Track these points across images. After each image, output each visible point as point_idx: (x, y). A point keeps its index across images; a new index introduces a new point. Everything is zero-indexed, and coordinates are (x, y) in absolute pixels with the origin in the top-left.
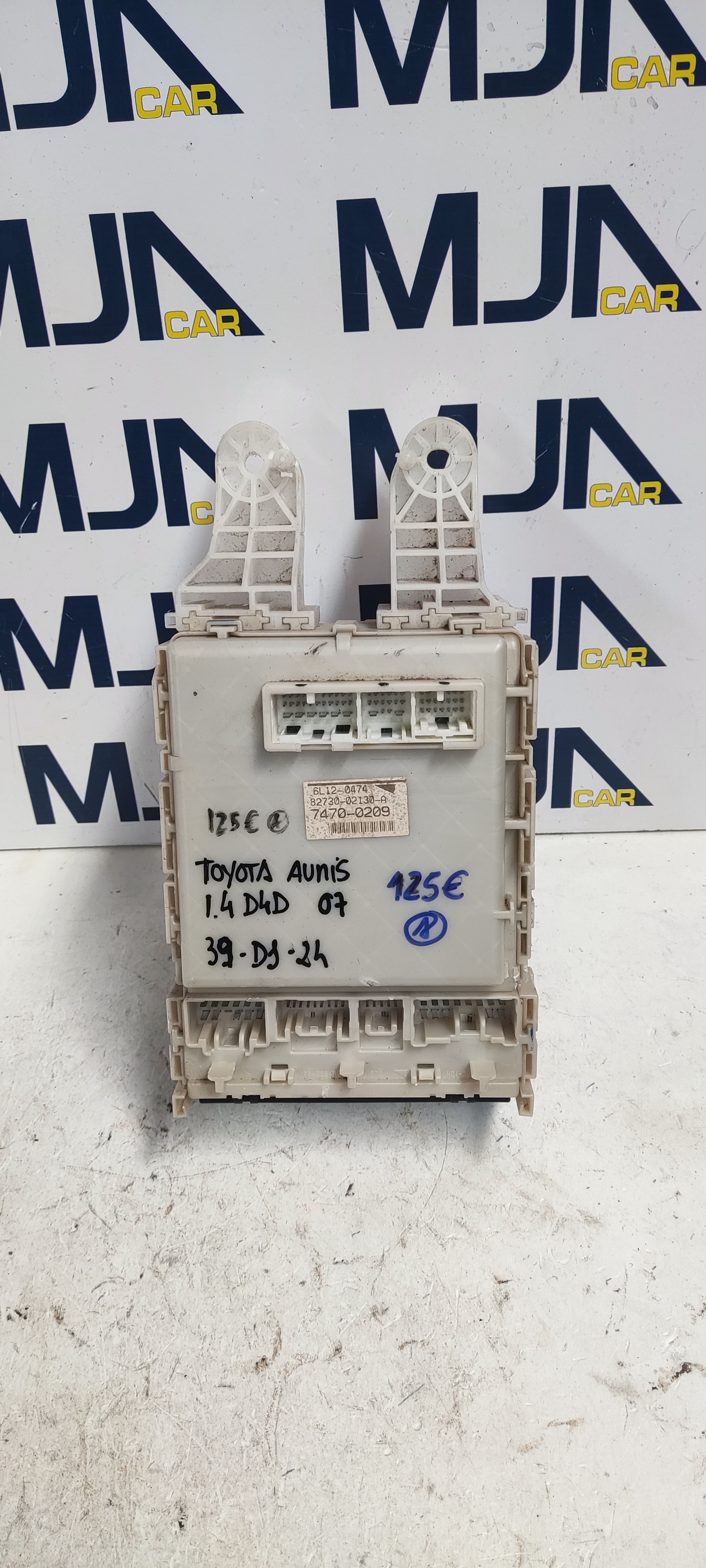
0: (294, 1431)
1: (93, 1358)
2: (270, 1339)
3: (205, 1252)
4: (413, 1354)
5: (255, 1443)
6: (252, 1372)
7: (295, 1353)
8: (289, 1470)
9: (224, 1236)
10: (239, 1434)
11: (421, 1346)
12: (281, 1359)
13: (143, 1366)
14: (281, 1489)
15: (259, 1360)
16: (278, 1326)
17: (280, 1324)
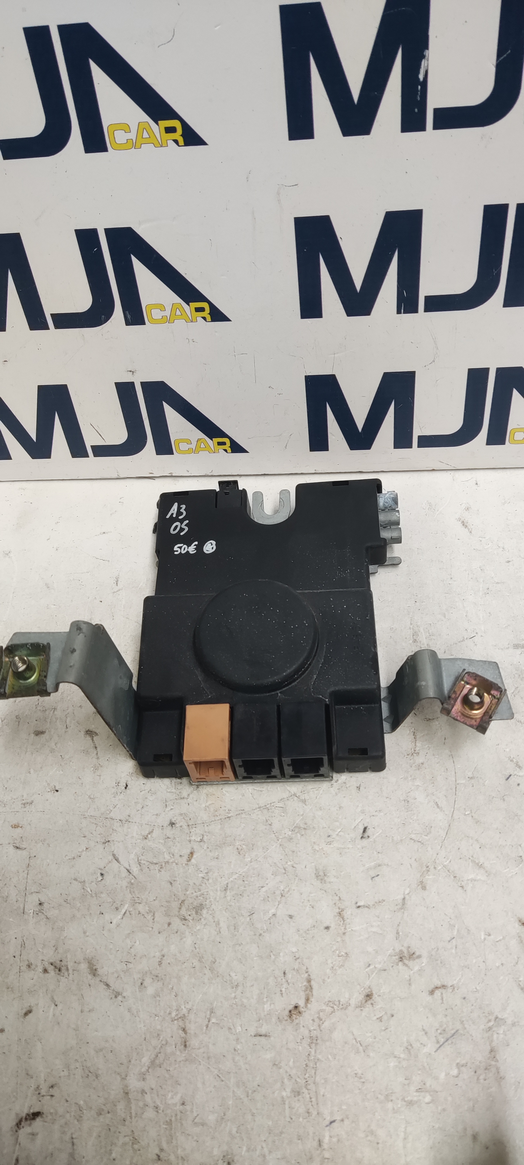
0: (334, 1080)
1: (129, 1010)
2: (300, 986)
3: (229, 898)
4: (444, 999)
5: (296, 1094)
6: (287, 1020)
7: (326, 1000)
8: (332, 1120)
9: (246, 882)
10: (279, 1084)
11: (451, 990)
12: (314, 1006)
13: (179, 1016)
14: (326, 1140)
15: (291, 1007)
16: (307, 972)
17: (310, 970)
